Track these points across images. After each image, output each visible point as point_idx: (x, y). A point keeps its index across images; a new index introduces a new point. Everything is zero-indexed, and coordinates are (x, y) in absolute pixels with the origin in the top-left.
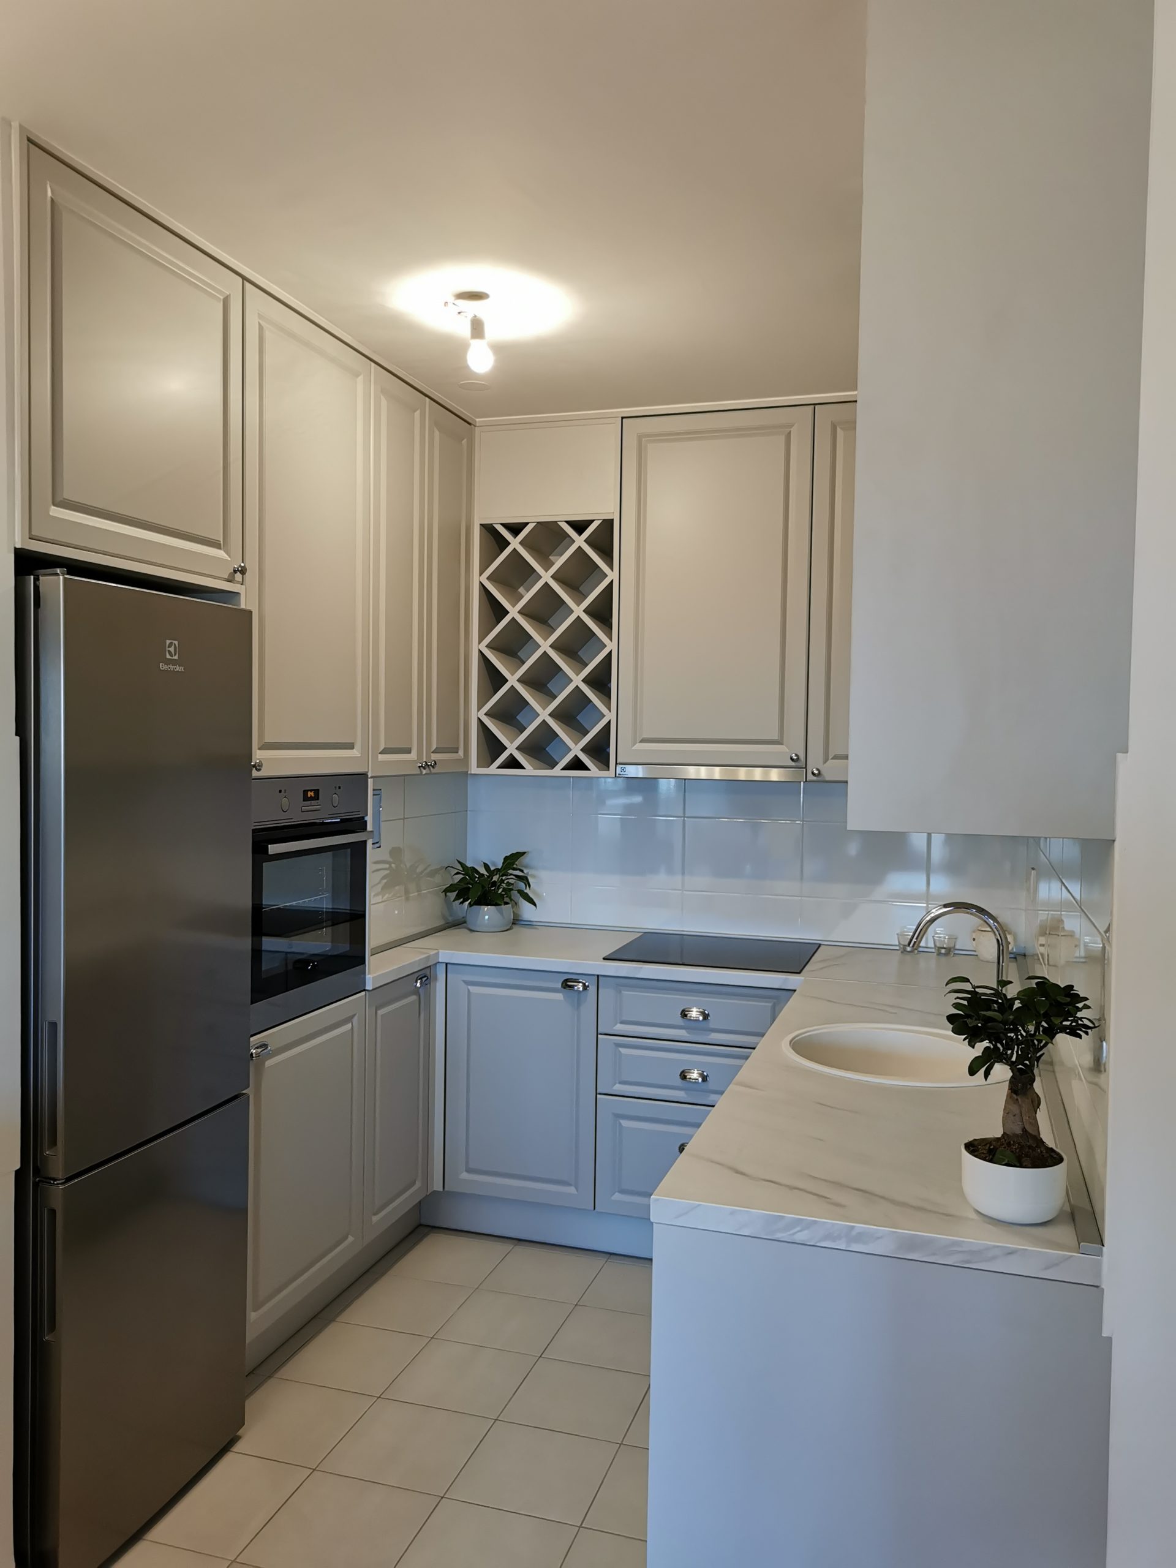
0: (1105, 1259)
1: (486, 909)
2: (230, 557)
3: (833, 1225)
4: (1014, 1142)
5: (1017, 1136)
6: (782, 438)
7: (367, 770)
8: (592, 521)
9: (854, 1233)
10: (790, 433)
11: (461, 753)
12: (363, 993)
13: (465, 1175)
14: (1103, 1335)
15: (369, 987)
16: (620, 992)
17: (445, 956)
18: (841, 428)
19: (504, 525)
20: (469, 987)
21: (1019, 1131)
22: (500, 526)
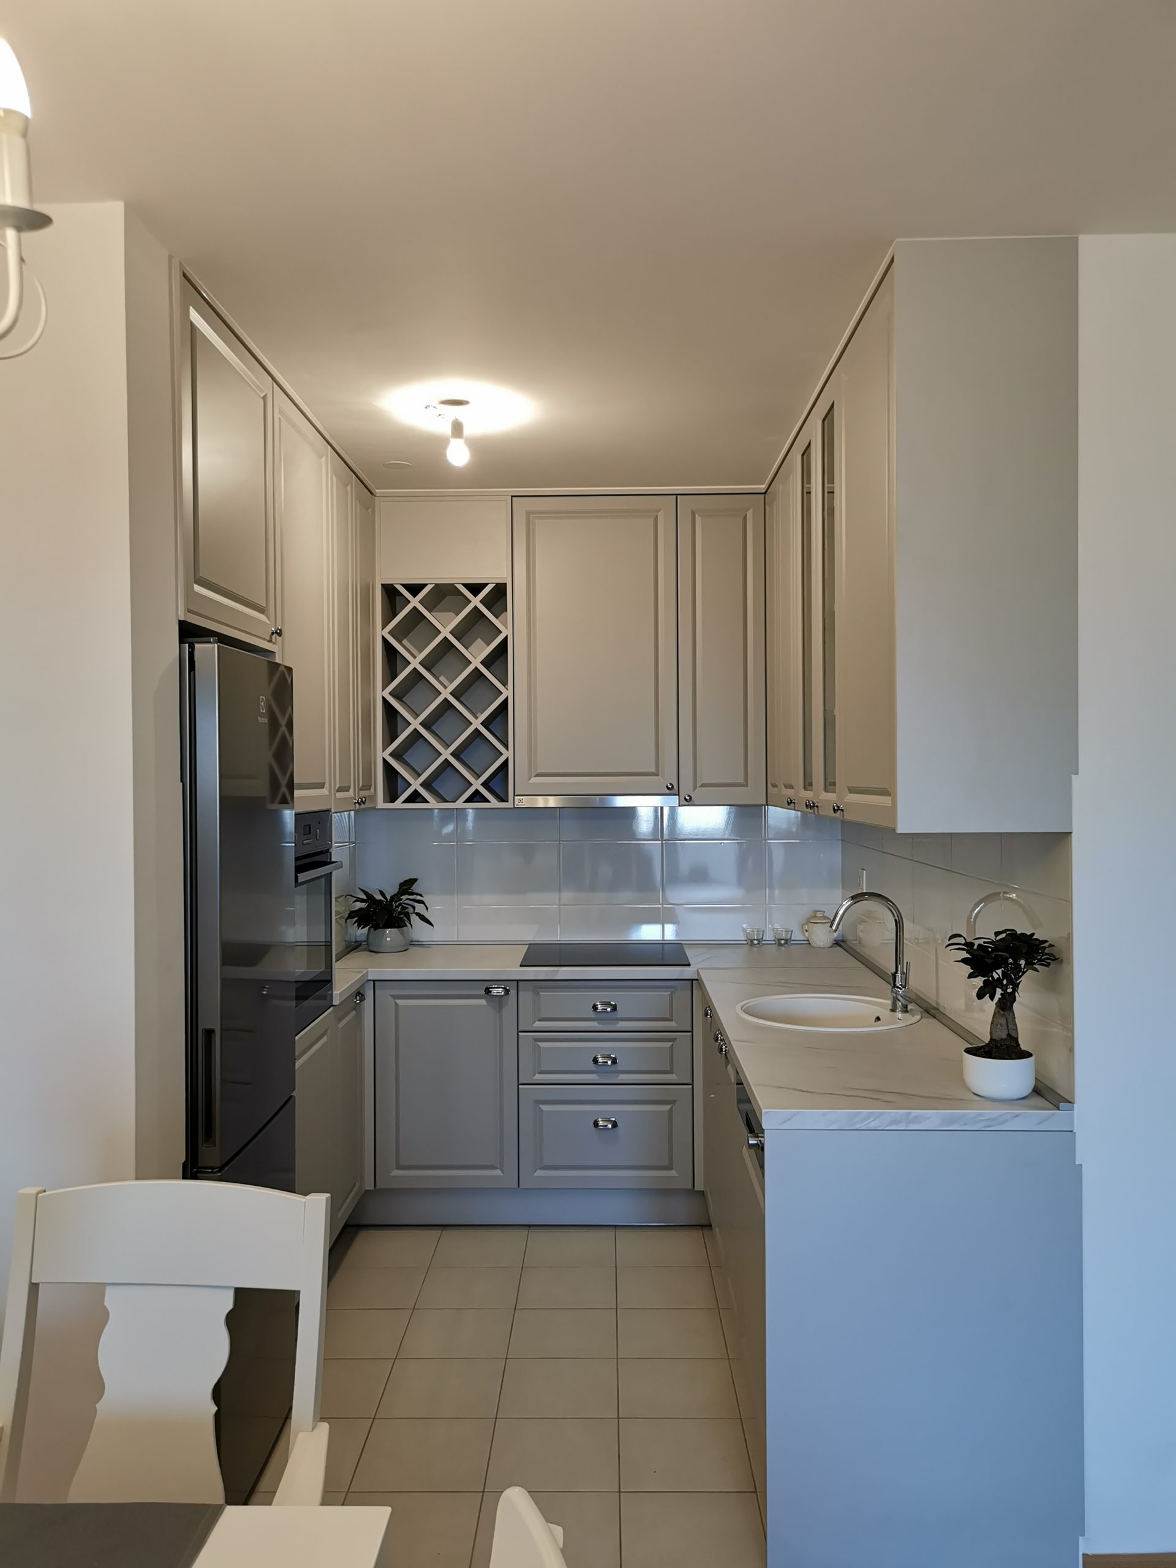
0: (1075, 1111)
1: (388, 932)
2: (269, 621)
3: (896, 1113)
4: (1001, 1044)
5: (1002, 1039)
6: (652, 520)
7: (330, 807)
8: (487, 584)
9: (911, 1117)
10: (657, 516)
11: (372, 789)
12: (332, 1008)
13: (396, 1173)
14: (1077, 1163)
15: (336, 1002)
16: (538, 993)
17: (374, 973)
18: (699, 515)
19: (404, 585)
20: (397, 1001)
21: (1004, 1037)
22: (400, 586)
